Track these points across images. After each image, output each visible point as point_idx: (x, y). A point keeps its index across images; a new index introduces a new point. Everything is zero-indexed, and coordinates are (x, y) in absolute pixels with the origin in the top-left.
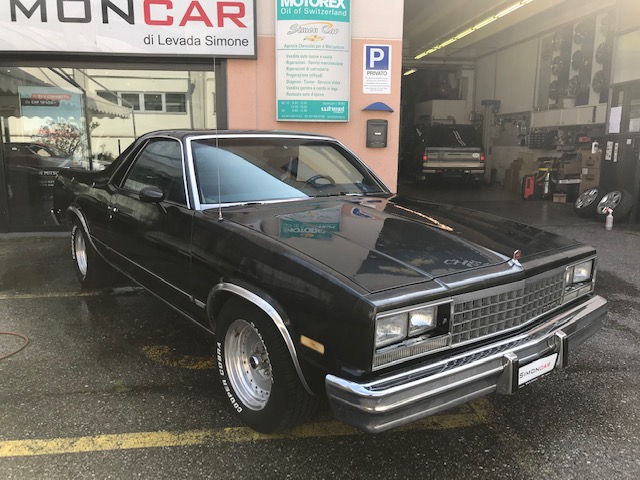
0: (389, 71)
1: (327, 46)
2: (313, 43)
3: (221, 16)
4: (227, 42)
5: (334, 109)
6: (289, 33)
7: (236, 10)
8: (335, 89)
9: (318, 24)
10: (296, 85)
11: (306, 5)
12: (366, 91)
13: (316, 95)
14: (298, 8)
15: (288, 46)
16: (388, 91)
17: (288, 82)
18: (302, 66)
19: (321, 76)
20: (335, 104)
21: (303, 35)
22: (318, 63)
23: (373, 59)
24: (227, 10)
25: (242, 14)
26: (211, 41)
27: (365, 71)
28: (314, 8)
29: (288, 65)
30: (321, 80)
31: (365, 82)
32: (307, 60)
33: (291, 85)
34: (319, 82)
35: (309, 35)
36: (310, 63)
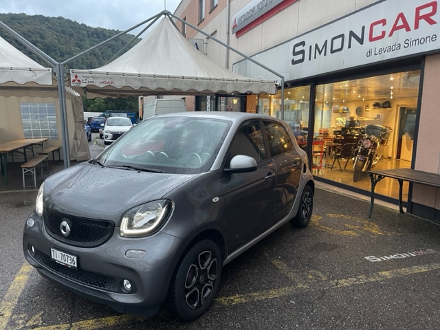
3: (418, 18)
4: (420, 41)
7: (429, 10)
24: (422, 12)
25: (434, 12)
26: (408, 44)
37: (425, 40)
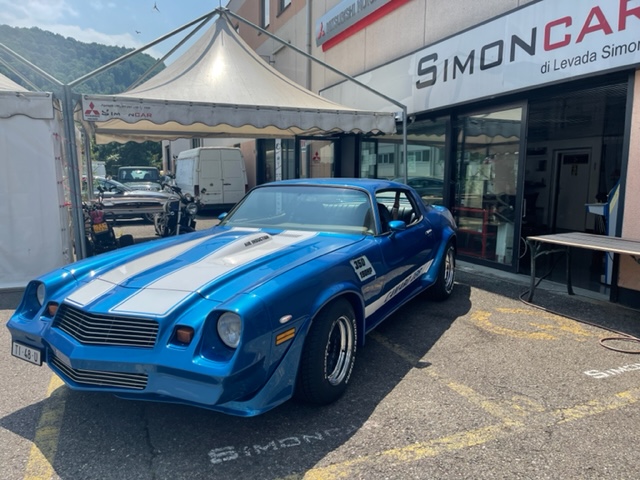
3: (624, 15)
4: (628, 49)
24: (631, 5)
26: (610, 52)
37: (637, 46)
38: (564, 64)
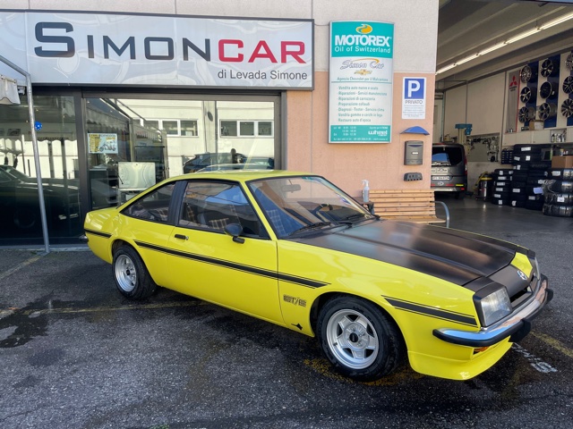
0: (424, 100)
1: (374, 79)
2: (362, 77)
3: (284, 53)
5: (379, 133)
6: (343, 68)
7: (297, 48)
8: (381, 116)
9: (367, 61)
10: (346, 112)
11: (357, 44)
12: (404, 117)
13: (364, 120)
14: (350, 46)
15: (341, 79)
16: (423, 117)
17: (340, 109)
18: (352, 96)
19: (368, 104)
20: (380, 128)
21: (355, 69)
22: (366, 94)
23: (410, 90)
24: (289, 48)
25: (302, 51)
26: (276, 75)
27: (404, 100)
28: (364, 47)
29: (341, 96)
30: (369, 107)
31: (403, 109)
32: (356, 91)
33: (342, 112)
34: (367, 110)
35: (359, 69)
36: (359, 93)
37: (295, 76)
38: (239, 75)
